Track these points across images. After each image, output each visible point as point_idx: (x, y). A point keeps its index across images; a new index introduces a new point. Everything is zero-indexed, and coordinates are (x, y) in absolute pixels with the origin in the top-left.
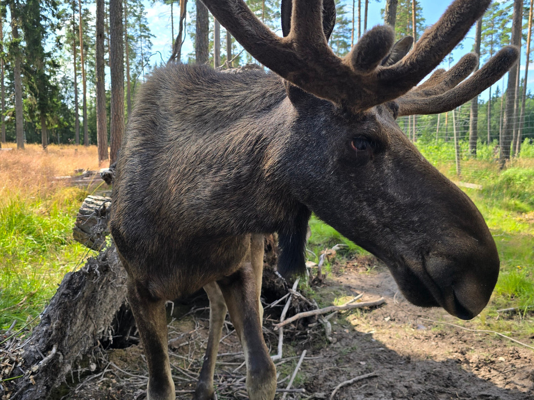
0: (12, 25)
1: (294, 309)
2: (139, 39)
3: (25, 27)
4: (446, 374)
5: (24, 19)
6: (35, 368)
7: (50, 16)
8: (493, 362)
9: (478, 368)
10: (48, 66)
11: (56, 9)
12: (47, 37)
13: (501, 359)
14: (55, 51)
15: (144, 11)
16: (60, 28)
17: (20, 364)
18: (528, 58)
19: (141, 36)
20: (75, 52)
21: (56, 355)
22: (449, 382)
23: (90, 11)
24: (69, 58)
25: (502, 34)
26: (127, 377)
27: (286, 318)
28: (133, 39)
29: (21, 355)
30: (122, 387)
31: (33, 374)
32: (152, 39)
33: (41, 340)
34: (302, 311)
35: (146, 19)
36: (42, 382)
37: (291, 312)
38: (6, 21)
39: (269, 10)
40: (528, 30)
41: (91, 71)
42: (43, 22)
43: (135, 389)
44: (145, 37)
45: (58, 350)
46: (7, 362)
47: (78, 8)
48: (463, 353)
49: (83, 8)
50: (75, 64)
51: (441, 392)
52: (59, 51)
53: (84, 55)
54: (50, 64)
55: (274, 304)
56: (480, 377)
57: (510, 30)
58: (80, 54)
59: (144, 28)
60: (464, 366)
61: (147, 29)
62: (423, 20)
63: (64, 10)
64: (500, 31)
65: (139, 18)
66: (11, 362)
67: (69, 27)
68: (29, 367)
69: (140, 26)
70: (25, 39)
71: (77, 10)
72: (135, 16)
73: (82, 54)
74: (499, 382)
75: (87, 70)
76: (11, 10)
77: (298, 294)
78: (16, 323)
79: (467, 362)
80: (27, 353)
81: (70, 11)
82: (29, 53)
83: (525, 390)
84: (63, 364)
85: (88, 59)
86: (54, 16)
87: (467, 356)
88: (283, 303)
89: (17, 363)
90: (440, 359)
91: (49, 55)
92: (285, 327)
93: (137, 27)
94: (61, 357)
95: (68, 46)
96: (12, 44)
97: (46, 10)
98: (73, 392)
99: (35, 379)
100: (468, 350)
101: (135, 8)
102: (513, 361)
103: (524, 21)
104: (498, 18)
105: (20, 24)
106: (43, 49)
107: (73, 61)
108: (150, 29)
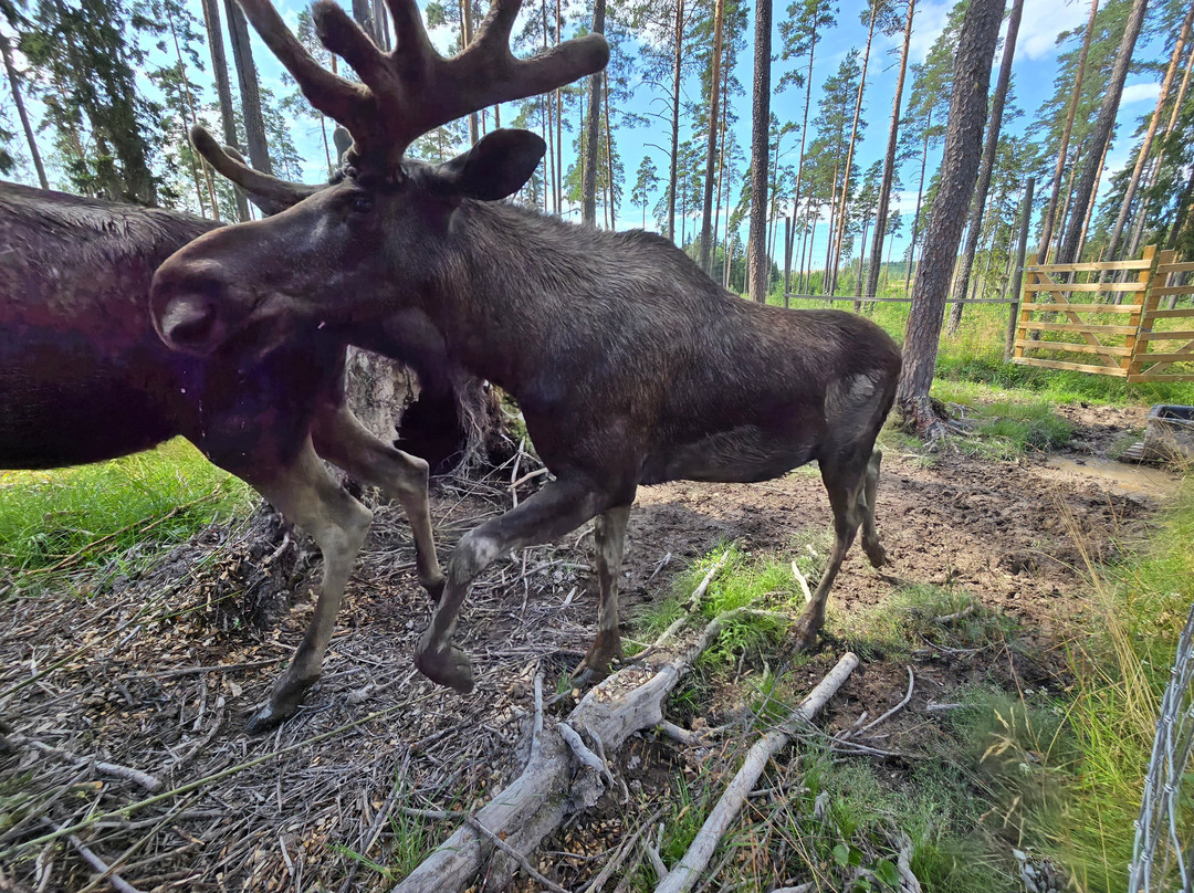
0: (94, 135)
1: (523, 469)
2: (284, 163)
3: (114, 139)
4: (672, 513)
5: (110, 126)
6: (267, 560)
7: (152, 126)
8: (709, 498)
9: (698, 505)
10: (160, 196)
11: (158, 116)
12: (153, 156)
13: (716, 494)
14: (167, 175)
15: (285, 126)
16: (169, 143)
17: (247, 558)
18: (718, 203)
19: (285, 159)
20: (197, 178)
21: (290, 544)
22: (675, 520)
23: (209, 121)
24: (190, 186)
25: (694, 176)
26: (364, 555)
27: (517, 479)
28: (275, 162)
29: (246, 549)
30: (361, 566)
31: (266, 566)
32: (300, 163)
33: (267, 531)
34: (531, 471)
35: (289, 136)
36: (280, 573)
37: (521, 473)
38: (82, 129)
39: (447, 133)
40: (719, 173)
41: (224, 204)
42: (142, 134)
43: (375, 566)
44: (291, 160)
45: (291, 538)
46: (230, 558)
47: (190, 116)
48: (684, 493)
49: (197, 116)
50: (199, 193)
51: (670, 529)
52: (173, 175)
53: (211, 182)
54: (163, 193)
55: (503, 466)
56: (700, 512)
57: (703, 173)
58: (204, 180)
59: (288, 148)
60: (686, 505)
61: (293, 150)
62: (617, 156)
63: (170, 118)
64: (692, 174)
65: (279, 134)
66: (235, 557)
67: (181, 142)
68: (259, 560)
69: (283, 145)
70: (119, 157)
71: (189, 119)
72: (273, 131)
73: (208, 180)
74: (717, 515)
75: (218, 202)
76: (89, 113)
77: (526, 454)
78: (219, 514)
79: (689, 501)
80: (253, 545)
81: (179, 120)
82: (130, 177)
83: (738, 519)
84: (298, 551)
85: (217, 186)
86: (157, 126)
87: (688, 496)
88: (512, 464)
89: (243, 557)
90: (665, 501)
91: (160, 180)
92: (517, 487)
93: (279, 147)
94: (295, 546)
95: (184, 168)
96: (101, 163)
97: (143, 117)
98: (308, 577)
99: (270, 571)
100: (688, 489)
101: (272, 120)
102: (726, 495)
103: (716, 164)
104: (689, 159)
105: (108, 136)
106: (149, 172)
107: (196, 190)
108: (296, 149)
